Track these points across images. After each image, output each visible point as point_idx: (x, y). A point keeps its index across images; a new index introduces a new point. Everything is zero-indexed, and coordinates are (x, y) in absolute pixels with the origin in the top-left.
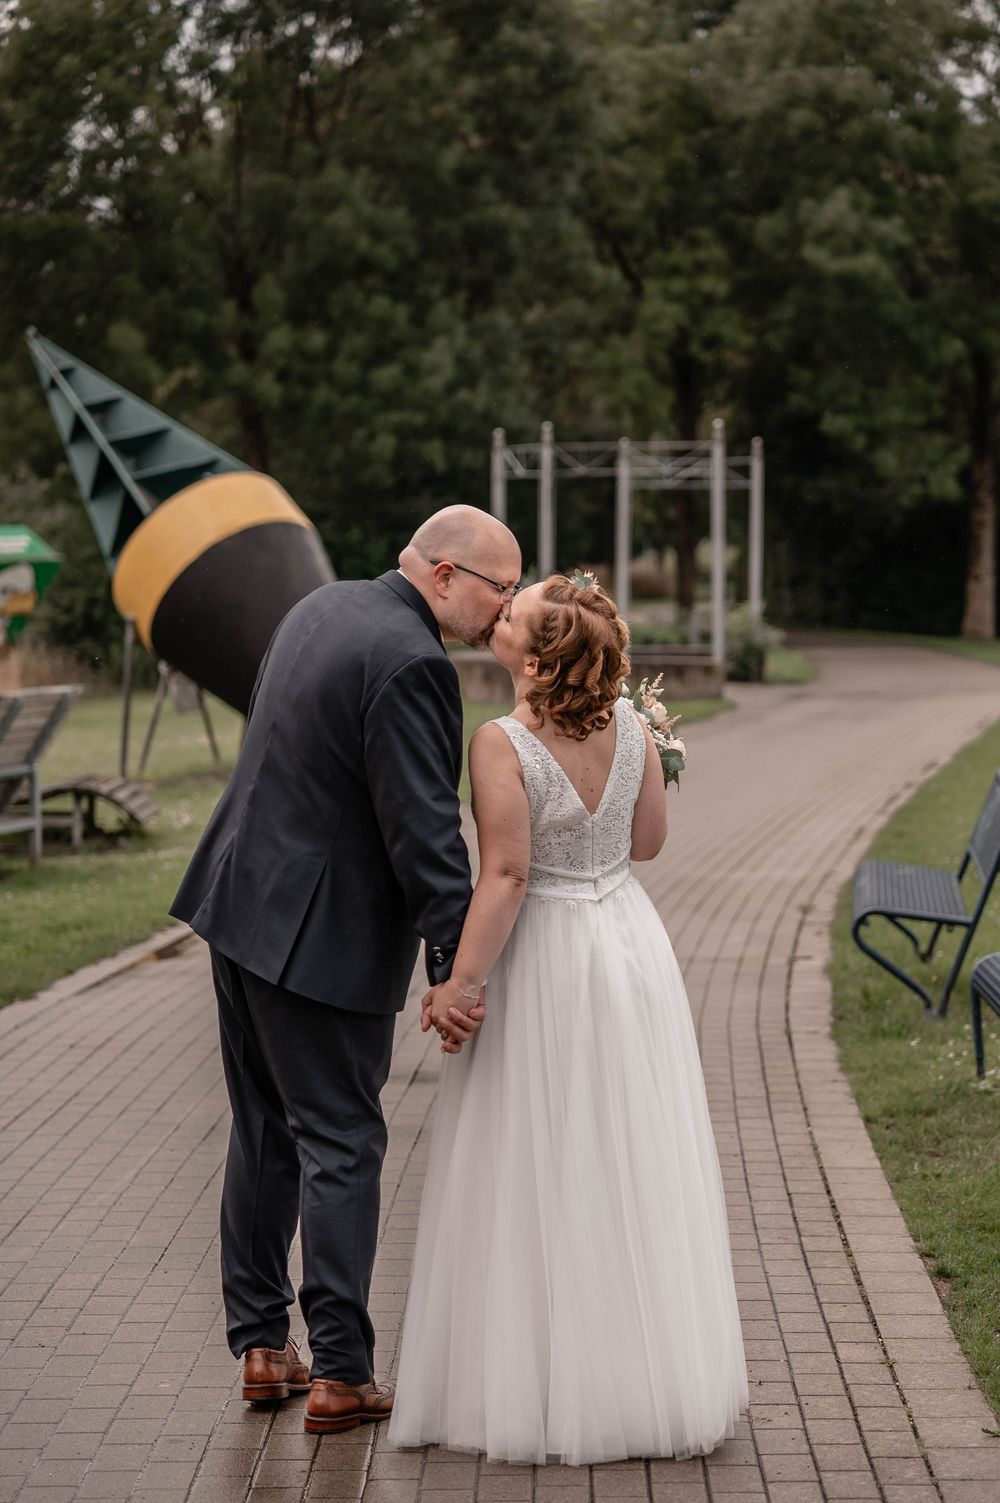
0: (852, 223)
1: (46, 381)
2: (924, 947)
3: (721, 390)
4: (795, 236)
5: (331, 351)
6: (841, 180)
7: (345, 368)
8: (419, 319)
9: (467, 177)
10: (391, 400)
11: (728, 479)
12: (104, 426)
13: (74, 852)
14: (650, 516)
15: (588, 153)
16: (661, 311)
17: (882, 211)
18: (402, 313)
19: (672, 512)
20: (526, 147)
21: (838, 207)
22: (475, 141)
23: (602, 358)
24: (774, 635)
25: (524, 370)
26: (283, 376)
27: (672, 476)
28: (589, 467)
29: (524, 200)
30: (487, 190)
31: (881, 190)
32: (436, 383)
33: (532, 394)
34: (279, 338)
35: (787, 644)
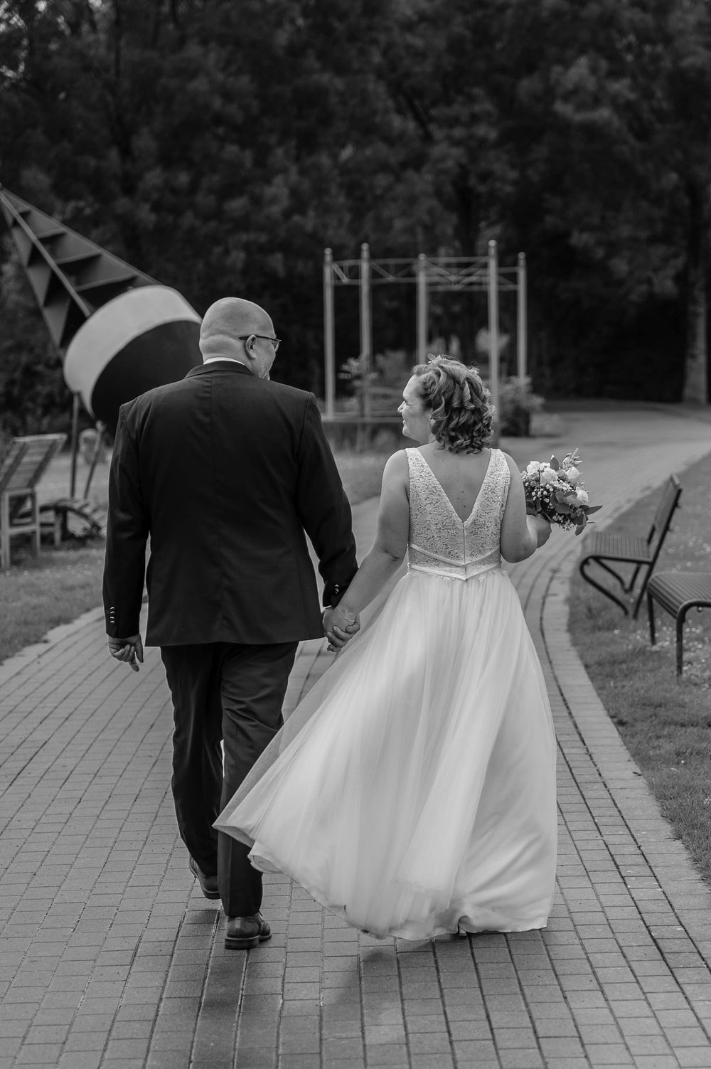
0: (591, 84)
1: (10, 220)
2: (627, 586)
3: (493, 213)
4: (549, 94)
5: (194, 188)
6: (582, 51)
7: (204, 200)
8: (260, 162)
9: (295, 51)
10: (243, 224)
11: (500, 284)
12: (53, 253)
13: (57, 549)
14: (438, 310)
15: (387, 29)
16: (446, 154)
17: (614, 74)
18: (248, 157)
19: (456, 308)
20: (338, 26)
21: (579, 71)
22: (300, 22)
23: (400, 189)
24: (538, 401)
25: (342, 199)
26: (156, 207)
27: (458, 282)
28: (396, 277)
29: (341, 69)
30: (311, 61)
31: (613, 56)
32: (276, 210)
33: (347, 217)
34: (154, 178)
35: (547, 409)
